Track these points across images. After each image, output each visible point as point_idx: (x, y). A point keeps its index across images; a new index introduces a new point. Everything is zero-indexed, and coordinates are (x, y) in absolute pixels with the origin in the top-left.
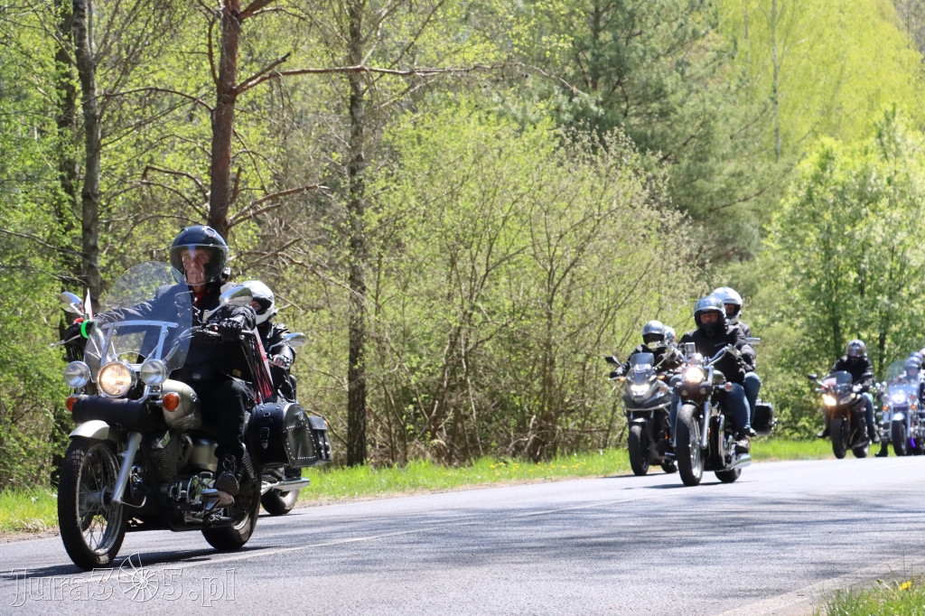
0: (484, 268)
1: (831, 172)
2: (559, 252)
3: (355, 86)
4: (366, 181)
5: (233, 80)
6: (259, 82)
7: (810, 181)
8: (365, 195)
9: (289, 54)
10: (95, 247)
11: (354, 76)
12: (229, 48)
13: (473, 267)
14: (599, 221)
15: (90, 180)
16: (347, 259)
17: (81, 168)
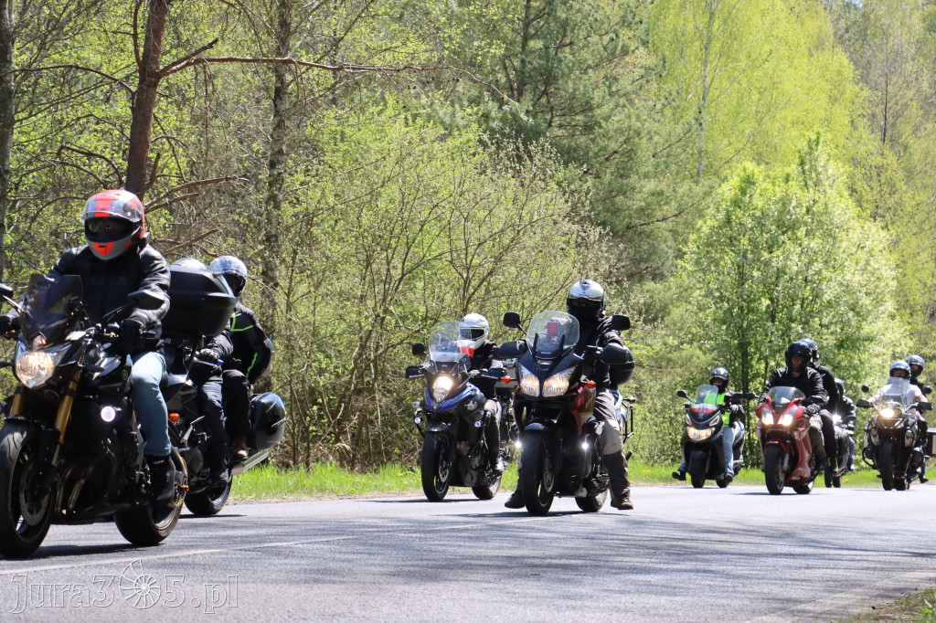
0: (399, 271)
1: (751, 196)
2: (476, 261)
3: (280, 78)
4: (286, 176)
5: (157, 63)
6: (183, 67)
7: (729, 204)
8: (283, 190)
9: (216, 41)
11: (279, 67)
12: (155, 29)
13: (388, 270)
14: (519, 231)
16: (260, 254)
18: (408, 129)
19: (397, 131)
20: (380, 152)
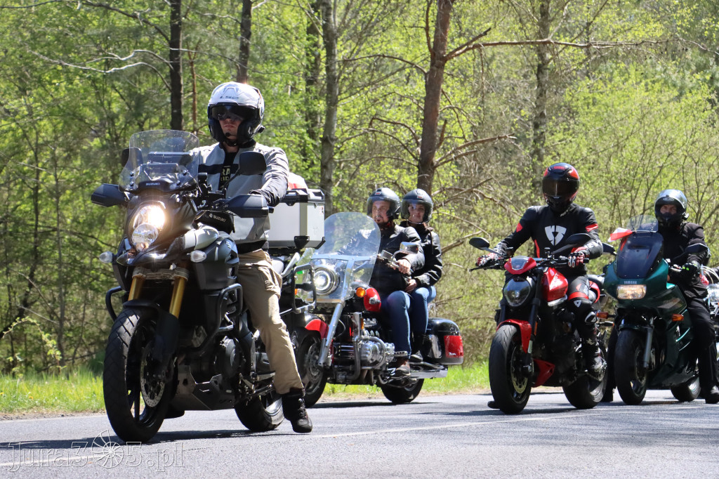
0: (642, 208)
2: (706, 197)
3: (541, 56)
4: (547, 134)
5: (444, 49)
6: (464, 52)
8: (545, 145)
9: (490, 29)
10: (330, 180)
11: (541, 48)
12: (442, 23)
13: (633, 207)
15: (329, 127)
16: (528, 196)
17: (321, 119)
18: (647, 93)
19: (639, 94)
20: (626, 112)
